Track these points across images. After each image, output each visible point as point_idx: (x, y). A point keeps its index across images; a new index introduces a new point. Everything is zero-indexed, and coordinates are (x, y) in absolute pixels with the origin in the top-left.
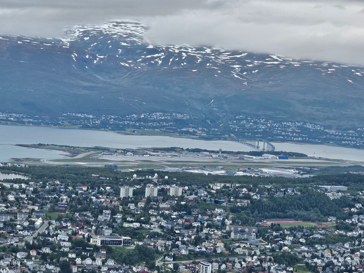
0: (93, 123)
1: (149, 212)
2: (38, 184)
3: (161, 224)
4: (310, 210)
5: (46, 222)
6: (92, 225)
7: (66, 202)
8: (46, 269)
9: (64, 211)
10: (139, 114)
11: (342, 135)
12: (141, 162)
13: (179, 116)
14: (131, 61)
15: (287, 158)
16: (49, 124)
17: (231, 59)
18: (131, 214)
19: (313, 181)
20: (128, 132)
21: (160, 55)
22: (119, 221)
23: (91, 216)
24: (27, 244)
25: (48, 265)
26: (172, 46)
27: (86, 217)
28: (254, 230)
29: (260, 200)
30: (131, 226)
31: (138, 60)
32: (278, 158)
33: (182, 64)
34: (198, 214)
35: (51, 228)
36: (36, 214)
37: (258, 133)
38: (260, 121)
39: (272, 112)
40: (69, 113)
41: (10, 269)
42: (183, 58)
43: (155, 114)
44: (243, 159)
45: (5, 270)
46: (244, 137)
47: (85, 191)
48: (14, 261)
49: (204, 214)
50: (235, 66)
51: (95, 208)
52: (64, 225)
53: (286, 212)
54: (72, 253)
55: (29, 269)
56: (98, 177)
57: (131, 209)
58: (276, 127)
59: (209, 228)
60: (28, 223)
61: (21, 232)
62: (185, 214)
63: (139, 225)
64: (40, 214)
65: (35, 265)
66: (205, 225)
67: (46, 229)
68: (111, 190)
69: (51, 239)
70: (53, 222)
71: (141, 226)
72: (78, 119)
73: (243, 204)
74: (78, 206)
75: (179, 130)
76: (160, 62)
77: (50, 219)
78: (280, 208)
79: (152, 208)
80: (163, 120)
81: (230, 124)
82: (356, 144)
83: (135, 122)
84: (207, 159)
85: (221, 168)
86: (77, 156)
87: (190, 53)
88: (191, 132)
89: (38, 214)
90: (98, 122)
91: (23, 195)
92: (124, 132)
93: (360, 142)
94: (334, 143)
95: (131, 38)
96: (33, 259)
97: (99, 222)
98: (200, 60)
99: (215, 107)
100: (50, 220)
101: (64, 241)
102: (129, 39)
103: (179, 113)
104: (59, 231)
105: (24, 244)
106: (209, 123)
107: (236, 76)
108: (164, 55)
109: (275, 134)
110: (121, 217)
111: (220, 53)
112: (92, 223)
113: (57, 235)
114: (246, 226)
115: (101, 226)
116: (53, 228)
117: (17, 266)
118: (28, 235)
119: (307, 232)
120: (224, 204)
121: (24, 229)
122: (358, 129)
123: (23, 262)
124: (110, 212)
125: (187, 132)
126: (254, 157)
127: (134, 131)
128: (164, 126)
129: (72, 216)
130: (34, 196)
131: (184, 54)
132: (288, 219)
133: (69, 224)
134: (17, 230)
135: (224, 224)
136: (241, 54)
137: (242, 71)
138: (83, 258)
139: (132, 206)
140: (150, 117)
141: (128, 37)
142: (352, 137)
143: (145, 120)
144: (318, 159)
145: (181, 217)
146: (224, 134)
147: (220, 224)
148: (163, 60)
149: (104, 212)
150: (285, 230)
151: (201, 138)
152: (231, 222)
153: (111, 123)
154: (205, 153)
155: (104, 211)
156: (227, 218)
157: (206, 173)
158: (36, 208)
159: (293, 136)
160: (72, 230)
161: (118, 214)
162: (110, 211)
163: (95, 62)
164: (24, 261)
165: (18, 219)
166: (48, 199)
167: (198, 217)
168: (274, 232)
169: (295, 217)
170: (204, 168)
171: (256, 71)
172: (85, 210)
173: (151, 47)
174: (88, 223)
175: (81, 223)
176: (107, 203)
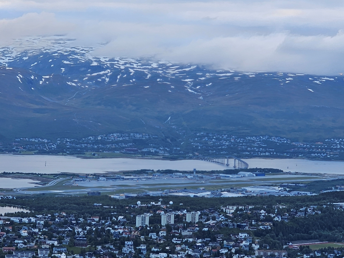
0: (49, 148)
1: (173, 241)
2: (46, 217)
3: (188, 253)
4: (334, 230)
5: (69, 257)
7: (83, 235)
9: (86, 245)
10: (96, 136)
11: (311, 147)
12: (118, 187)
13: (138, 136)
14: (76, 80)
15: (264, 175)
16: (3, 151)
17: (180, 72)
18: (154, 244)
19: (324, 199)
20: (88, 156)
21: (106, 72)
22: (145, 252)
23: (114, 248)
26: (116, 62)
27: (109, 250)
28: (284, 254)
29: (282, 222)
30: (158, 256)
31: (84, 79)
32: (254, 175)
33: (131, 81)
34: (223, 240)
36: (57, 249)
37: (222, 150)
38: (223, 137)
39: (234, 127)
40: (22, 139)
42: (131, 74)
43: (112, 136)
44: (220, 178)
46: (209, 155)
47: (97, 222)
49: (229, 240)
50: (186, 80)
51: (116, 240)
53: (311, 234)
56: (102, 206)
57: (153, 239)
58: (241, 143)
59: (237, 255)
62: (210, 241)
63: (167, 255)
64: (62, 249)
66: (233, 251)
68: (125, 220)
70: (77, 257)
71: (168, 256)
72: (33, 144)
73: (266, 227)
74: (98, 238)
75: (139, 151)
76: (107, 80)
77: (72, 254)
78: (303, 229)
79: (174, 236)
80: (121, 142)
81: (192, 142)
82: (326, 156)
83: (93, 145)
84: (183, 181)
85: (203, 189)
86: (48, 183)
87: (137, 68)
88: (153, 152)
89: (59, 250)
90: (54, 146)
91: (35, 230)
92: (83, 155)
93: (330, 154)
94: (303, 156)
95: (73, 56)
97: (124, 254)
98: (149, 76)
99: (173, 125)
100: (74, 256)
102: (71, 57)
103: (137, 133)
106: (170, 141)
107: (190, 90)
108: (111, 72)
109: (240, 150)
110: (145, 247)
111: (168, 68)
112: (117, 256)
114: (275, 250)
119: (338, 253)
120: (247, 228)
122: (326, 140)
124: (133, 243)
125: (149, 153)
126: (231, 176)
127: (94, 155)
128: (123, 148)
129: (96, 249)
130: (47, 230)
131: (131, 70)
132: (313, 241)
135: (251, 249)
136: (190, 66)
137: (195, 85)
139: (154, 236)
140: (108, 139)
141: (69, 55)
142: (322, 149)
143: (103, 142)
144: (295, 174)
145: (206, 244)
146: (188, 153)
147: (247, 249)
148: (110, 77)
149: (126, 243)
150: (316, 252)
151: (165, 158)
152: (258, 246)
153: (68, 147)
154: (178, 174)
155: (126, 242)
156: (253, 242)
157: (192, 195)
158: (56, 243)
159: (260, 152)
161: (142, 245)
162: (132, 242)
163: (41, 82)
165: (40, 255)
166: (64, 232)
167: (223, 243)
168: (305, 255)
169: (320, 238)
170: (185, 190)
171: (210, 84)
172: (106, 243)
173: (95, 64)
174: (113, 256)
175: (106, 256)
176: (128, 234)
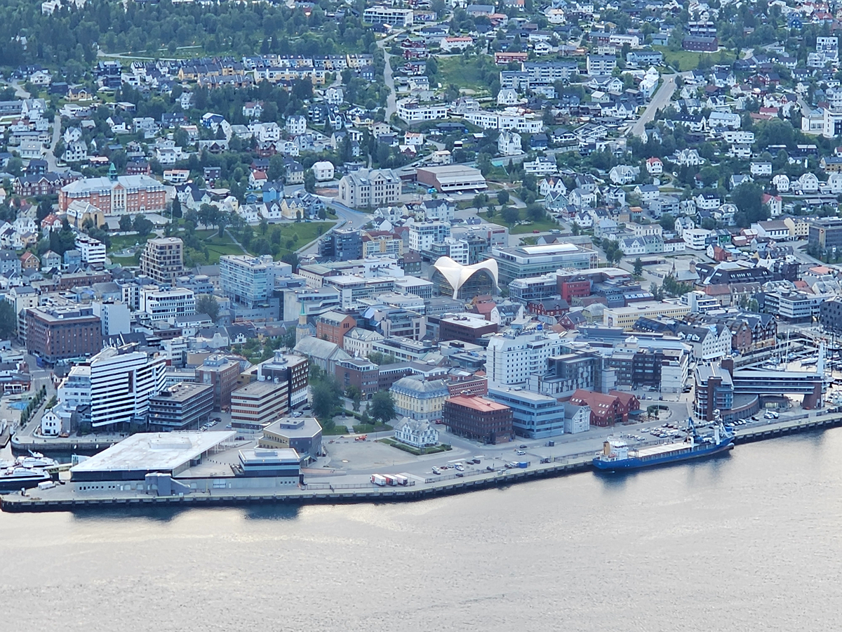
5: (670, 79)
6: (795, 82)
7: (709, 21)
8: (697, 209)
9: (713, 47)
23: (786, 55)
24: (633, 142)
25: (701, 198)
27: (774, 59)
35: (685, 94)
36: (638, 58)
41: (599, 215)
45: (586, 217)
48: (609, 191)
51: (793, 33)
52: (719, 83)
54: (761, 161)
55: (652, 213)
60: (621, 83)
61: (606, 111)
64: (649, 57)
65: (667, 201)
67: (673, 99)
69: (692, 125)
70: (688, 76)
74: (745, 29)
77: (676, 70)
89: (643, 58)
91: (585, 8)
96: (656, 182)
97: (812, 69)
100: (679, 74)
101: (730, 128)
104: (709, 101)
105: (622, 142)
112: (793, 76)
113: (706, 113)
115: (821, 82)
116: (691, 96)
117: (617, 204)
118: (627, 119)
121: (614, 100)
123: (631, 193)
124: (837, 42)
129: (738, 58)
130: (617, 8)
133: (732, 82)
134: (595, 104)
138: (794, 174)
149: (820, 42)
155: (819, 40)
158: (634, 42)
160: (744, 99)
162: (836, 39)
164: (632, 189)
165: (590, 73)
166: (658, 14)
172: (768, 40)
174: (783, 76)
175: (765, 75)
176: (826, 17)
